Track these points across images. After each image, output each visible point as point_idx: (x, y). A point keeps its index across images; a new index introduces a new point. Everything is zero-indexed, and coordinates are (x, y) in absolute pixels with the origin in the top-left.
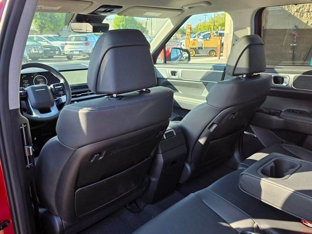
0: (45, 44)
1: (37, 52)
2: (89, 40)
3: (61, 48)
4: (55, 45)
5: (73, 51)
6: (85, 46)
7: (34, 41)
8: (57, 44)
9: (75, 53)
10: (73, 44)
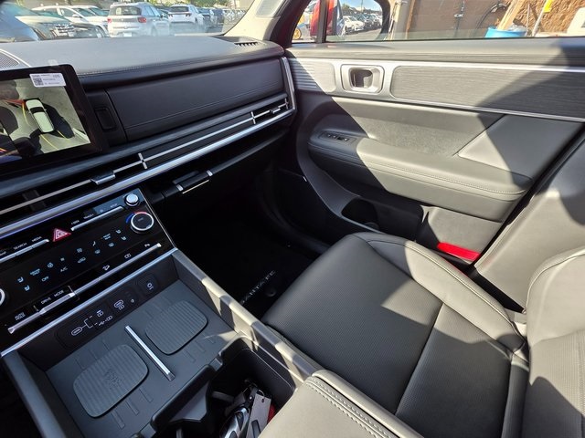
0: (78, 21)
1: (65, 34)
2: (143, 13)
3: (104, 28)
4: (95, 24)
5: (121, 33)
6: (140, 24)
7: (59, 16)
8: (95, 20)
9: (126, 35)
10: (120, 20)
